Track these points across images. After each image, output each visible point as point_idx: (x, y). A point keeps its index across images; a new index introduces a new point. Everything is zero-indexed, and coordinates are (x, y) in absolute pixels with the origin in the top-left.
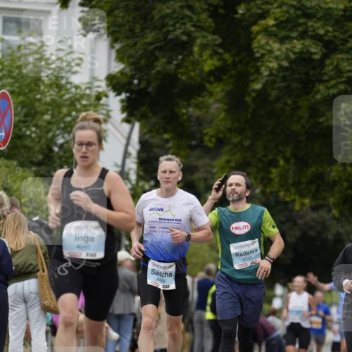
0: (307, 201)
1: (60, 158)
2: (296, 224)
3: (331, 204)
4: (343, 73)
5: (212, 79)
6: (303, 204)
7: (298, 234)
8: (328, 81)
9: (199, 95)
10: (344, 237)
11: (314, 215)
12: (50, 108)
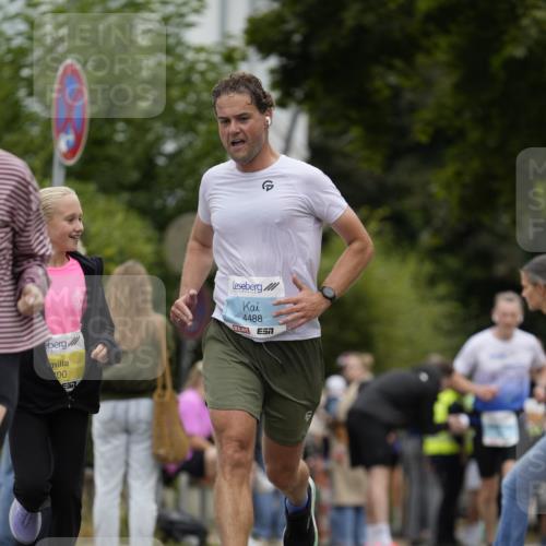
1: (170, 176)
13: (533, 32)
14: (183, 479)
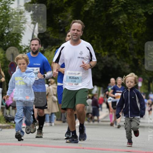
0: (106, 53)
1: (7, 38)
2: (102, 62)
3: (116, 54)
4: (120, 2)
5: (67, 5)
6: (105, 54)
7: (103, 66)
8: (114, 6)
9: (62, 12)
10: (121, 67)
11: (110, 59)
12: (2, 18)
13: (90, 4)
14: (11, 108)
